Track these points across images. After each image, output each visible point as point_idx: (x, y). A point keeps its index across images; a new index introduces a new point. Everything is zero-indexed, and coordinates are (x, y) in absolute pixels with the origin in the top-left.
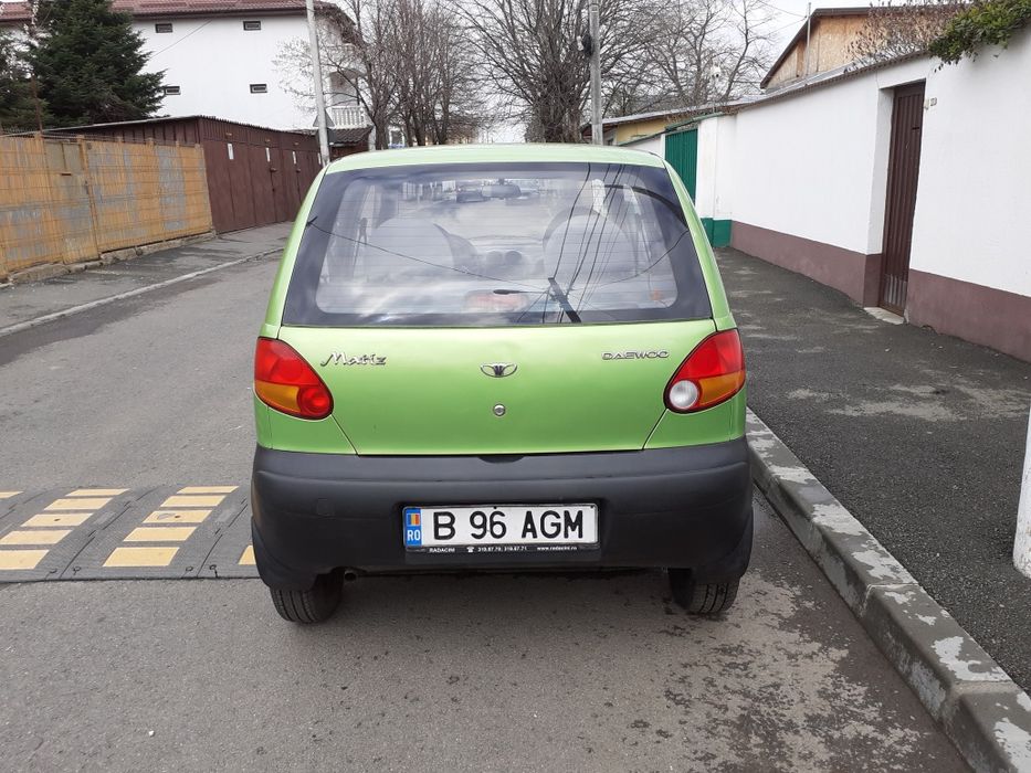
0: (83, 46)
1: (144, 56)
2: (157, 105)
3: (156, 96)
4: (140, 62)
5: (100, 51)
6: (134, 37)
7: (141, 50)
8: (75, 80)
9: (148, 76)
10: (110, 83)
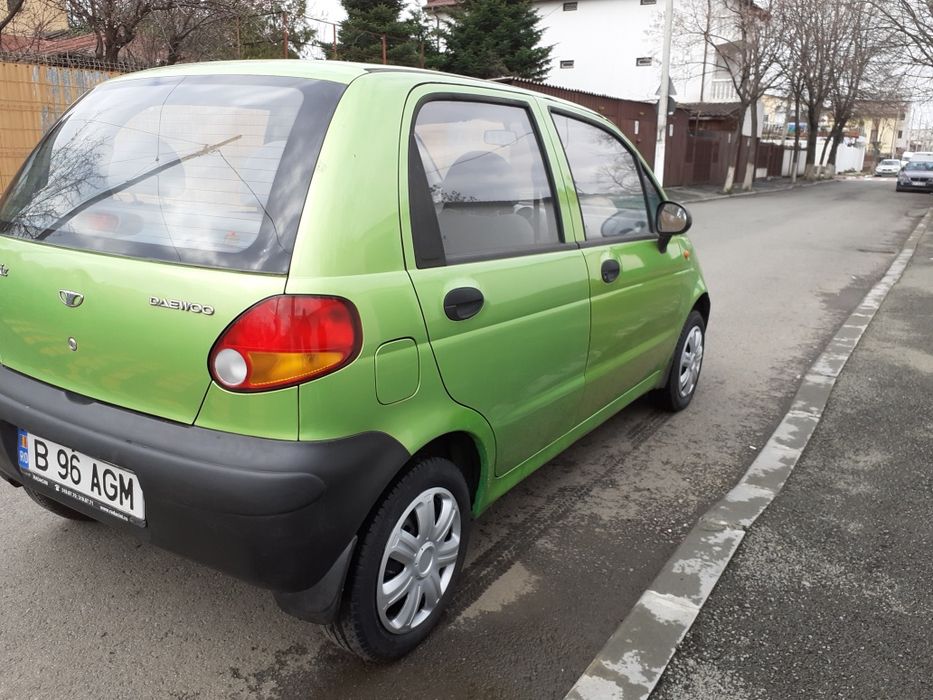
0: (487, 23)
1: (540, 31)
2: (544, 76)
3: (544, 68)
4: (535, 37)
5: (499, 27)
6: (532, 14)
7: (537, 27)
8: (475, 53)
9: (539, 50)
10: (502, 56)
